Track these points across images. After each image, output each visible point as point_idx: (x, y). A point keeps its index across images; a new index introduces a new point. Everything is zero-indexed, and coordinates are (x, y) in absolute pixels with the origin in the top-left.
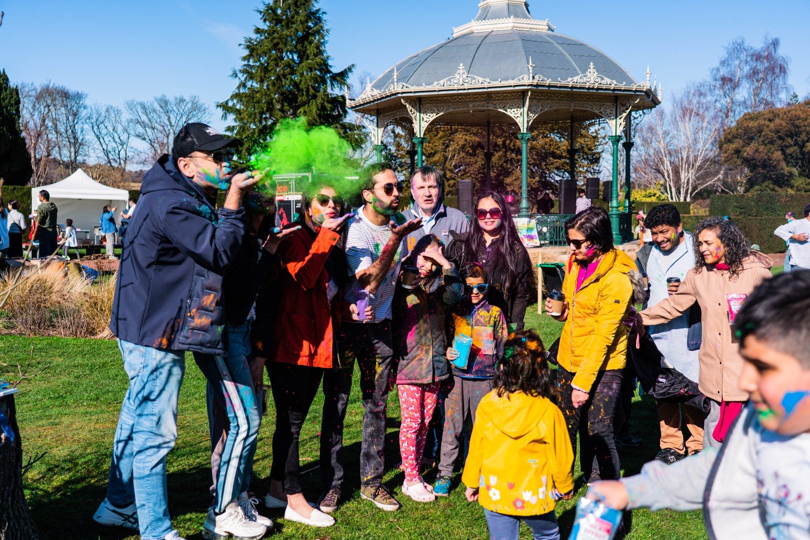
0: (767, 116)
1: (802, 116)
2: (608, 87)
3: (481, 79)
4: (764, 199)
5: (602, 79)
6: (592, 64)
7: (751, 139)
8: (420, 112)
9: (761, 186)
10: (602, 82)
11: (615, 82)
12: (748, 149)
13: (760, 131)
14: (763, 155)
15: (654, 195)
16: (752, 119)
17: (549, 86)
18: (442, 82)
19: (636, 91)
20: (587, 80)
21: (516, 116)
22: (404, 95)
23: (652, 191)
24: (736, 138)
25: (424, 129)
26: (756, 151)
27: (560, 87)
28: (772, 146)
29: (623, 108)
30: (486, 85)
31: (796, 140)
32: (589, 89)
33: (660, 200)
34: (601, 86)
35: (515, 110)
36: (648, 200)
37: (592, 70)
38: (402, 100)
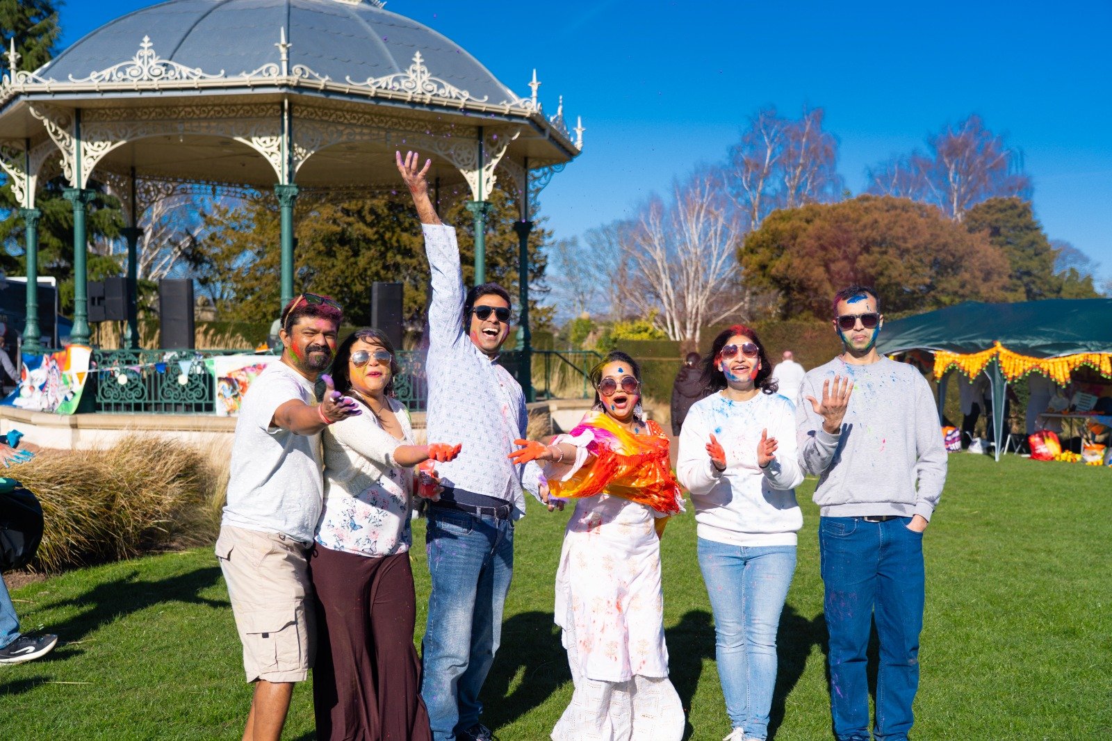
0: (804, 215)
1: (852, 216)
2: (453, 102)
3: (186, 71)
4: (777, 333)
5: (440, 86)
6: (418, 54)
7: (782, 249)
8: (78, 138)
9: (798, 319)
10: (441, 92)
11: (466, 94)
12: (777, 263)
13: (794, 237)
14: (799, 272)
15: (646, 330)
16: (782, 218)
17: (326, 91)
18: (106, 73)
19: (510, 116)
20: (409, 85)
21: (269, 150)
22: (33, 98)
23: (642, 323)
24: (761, 246)
25: (88, 173)
26: (789, 266)
27: (351, 95)
28: (811, 260)
29: (492, 150)
30: (195, 82)
31: (845, 252)
32: (413, 103)
33: (654, 337)
34: (437, 100)
35: (267, 139)
36: (637, 337)
37: (418, 67)
38: (32, 110)
